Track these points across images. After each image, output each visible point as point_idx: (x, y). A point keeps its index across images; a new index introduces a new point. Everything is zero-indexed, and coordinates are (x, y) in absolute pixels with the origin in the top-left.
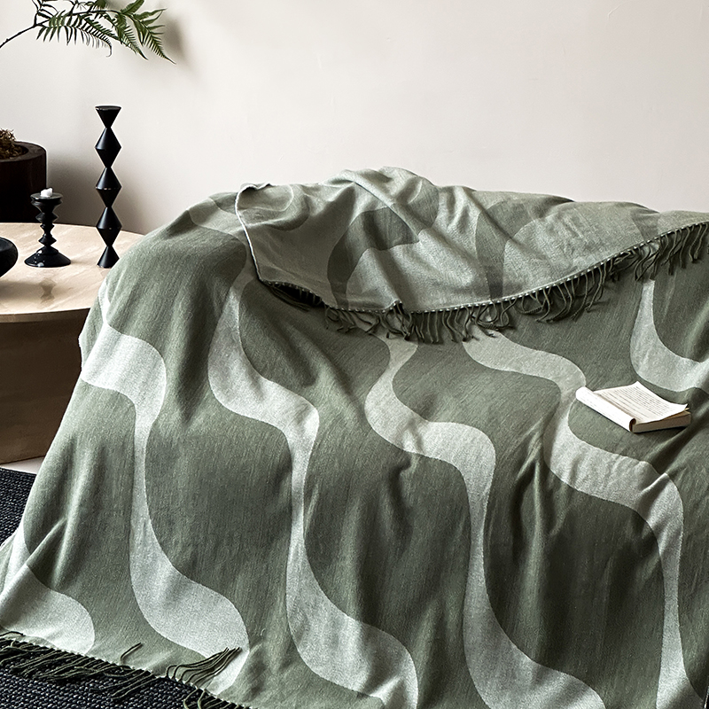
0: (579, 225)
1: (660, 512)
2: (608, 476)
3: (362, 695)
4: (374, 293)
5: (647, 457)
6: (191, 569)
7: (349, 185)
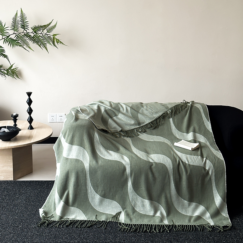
0: (152, 108)
1: (208, 166)
2: (195, 160)
3: (154, 216)
4: (115, 128)
5: (199, 155)
6: (104, 196)
7: (97, 105)
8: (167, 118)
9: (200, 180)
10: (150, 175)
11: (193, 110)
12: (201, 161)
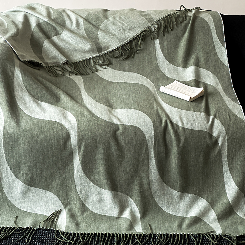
0: (124, 21)
1: (217, 131)
2: (194, 120)
3: (118, 218)
4: (55, 57)
5: (202, 110)
6: (31, 183)
7: (23, 13)
8: (149, 39)
9: (201, 155)
10: (114, 148)
11: (196, 24)
12: (205, 122)
